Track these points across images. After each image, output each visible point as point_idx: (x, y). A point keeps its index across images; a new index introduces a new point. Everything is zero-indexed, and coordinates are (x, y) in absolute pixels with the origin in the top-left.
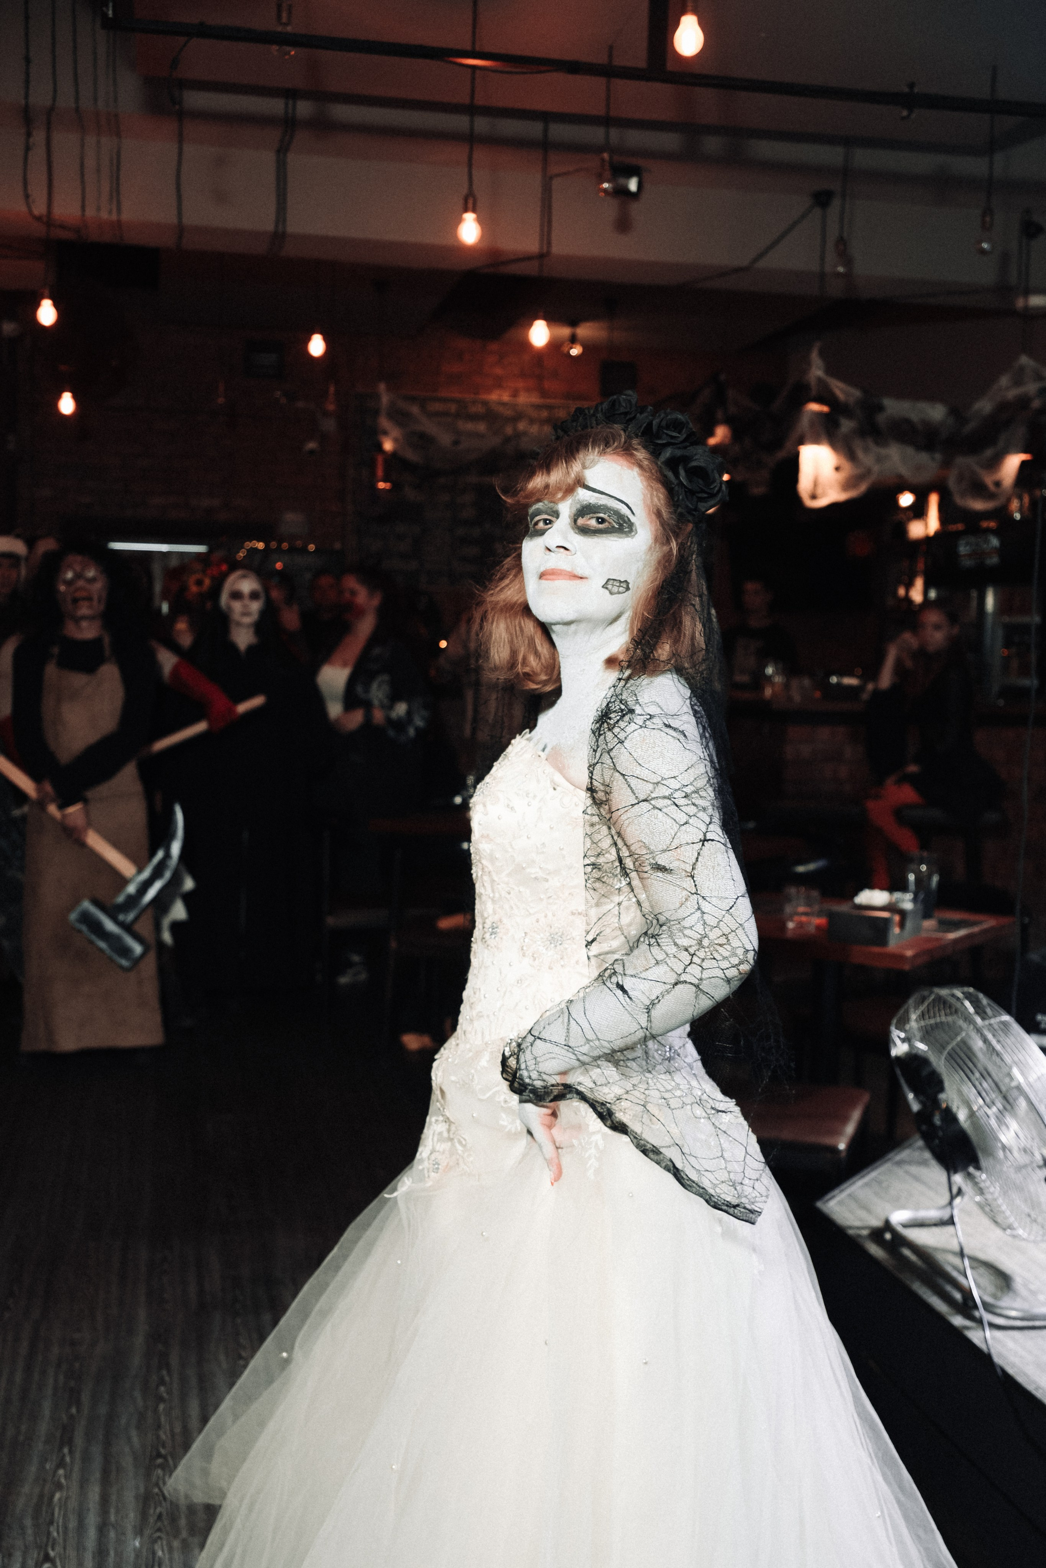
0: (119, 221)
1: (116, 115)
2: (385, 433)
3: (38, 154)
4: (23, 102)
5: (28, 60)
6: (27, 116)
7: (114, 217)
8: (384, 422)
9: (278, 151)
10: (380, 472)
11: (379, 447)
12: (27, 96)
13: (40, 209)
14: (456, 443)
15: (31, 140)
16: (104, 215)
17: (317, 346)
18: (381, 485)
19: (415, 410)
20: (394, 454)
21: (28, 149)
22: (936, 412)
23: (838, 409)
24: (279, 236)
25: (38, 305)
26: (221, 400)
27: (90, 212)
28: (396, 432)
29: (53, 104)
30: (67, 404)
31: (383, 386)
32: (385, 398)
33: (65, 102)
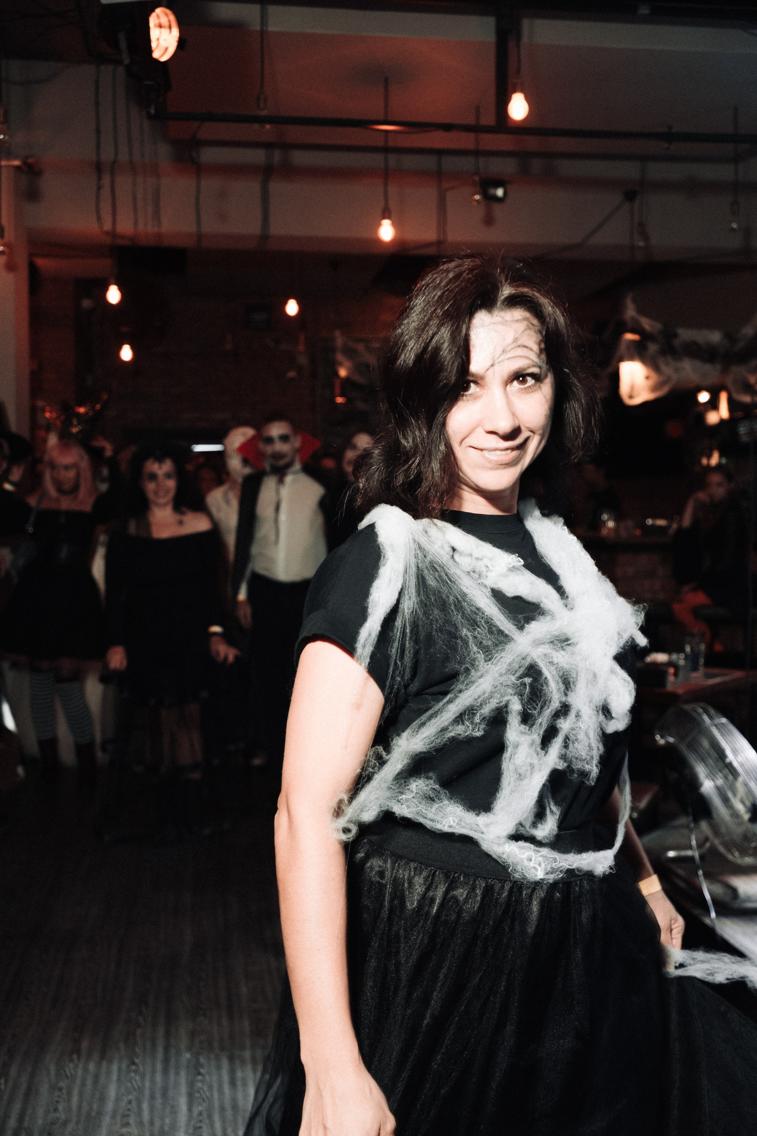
0: (160, 233)
1: (156, 163)
2: (341, 364)
3: (106, 192)
4: (96, 159)
5: (98, 131)
6: (99, 168)
7: (156, 230)
8: (340, 357)
9: (262, 183)
10: (337, 390)
11: (336, 374)
12: (98, 155)
13: (108, 226)
15: (101, 182)
16: (150, 229)
17: (292, 308)
18: (340, 400)
19: (360, 347)
20: (347, 379)
21: (99, 188)
22: (715, 337)
23: (645, 337)
24: (265, 237)
25: (107, 290)
27: (141, 227)
28: (348, 363)
29: (115, 159)
30: (126, 353)
31: (337, 334)
32: (340, 340)
33: (123, 157)
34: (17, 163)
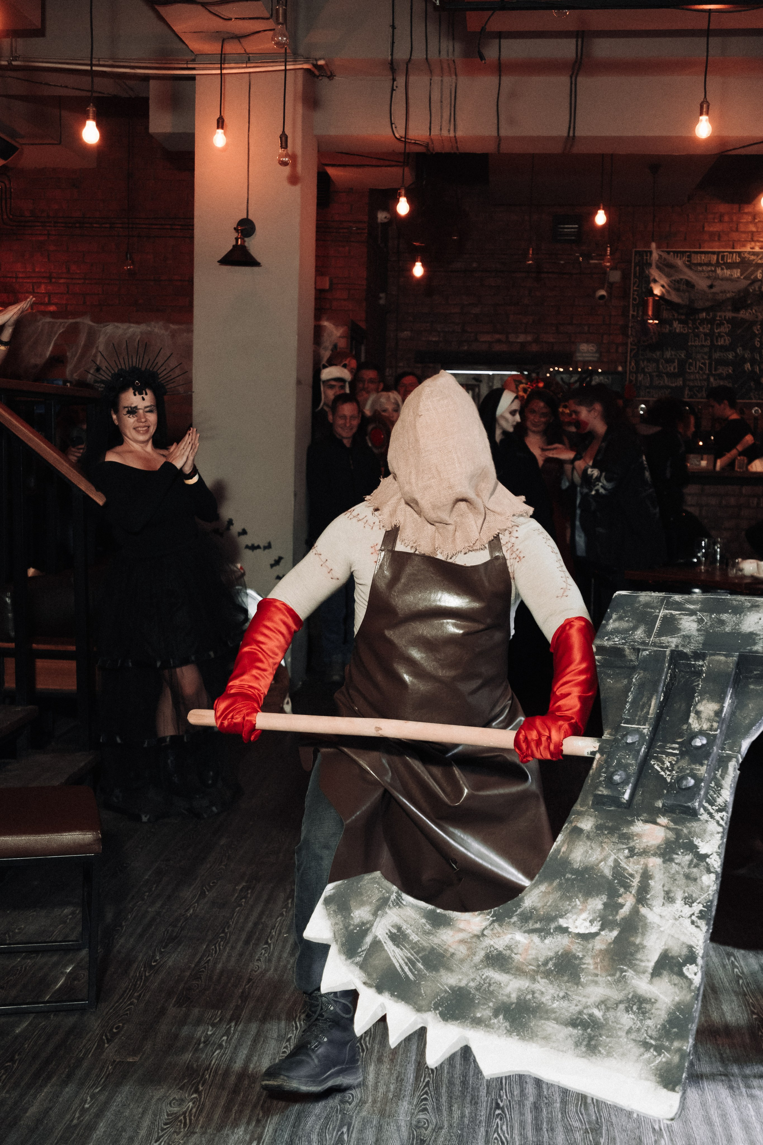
0: (455, 136)
1: (454, 61)
2: (655, 281)
3: (399, 95)
4: (390, 58)
5: (393, 27)
6: (392, 67)
7: (452, 134)
8: (654, 273)
9: (571, 77)
10: (650, 312)
11: (651, 292)
12: (392, 54)
13: (400, 133)
14: (711, 287)
15: (395, 83)
16: (445, 133)
17: (601, 218)
18: (651, 321)
19: (679, 262)
20: (662, 297)
21: (393, 90)
24: (571, 139)
25: (397, 201)
26: (530, 262)
27: (435, 132)
28: (664, 281)
29: (410, 58)
30: (418, 270)
31: (654, 245)
32: (655, 256)
33: (419, 55)
34: (306, 66)
